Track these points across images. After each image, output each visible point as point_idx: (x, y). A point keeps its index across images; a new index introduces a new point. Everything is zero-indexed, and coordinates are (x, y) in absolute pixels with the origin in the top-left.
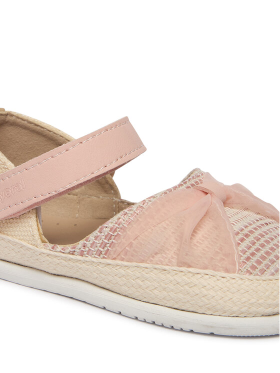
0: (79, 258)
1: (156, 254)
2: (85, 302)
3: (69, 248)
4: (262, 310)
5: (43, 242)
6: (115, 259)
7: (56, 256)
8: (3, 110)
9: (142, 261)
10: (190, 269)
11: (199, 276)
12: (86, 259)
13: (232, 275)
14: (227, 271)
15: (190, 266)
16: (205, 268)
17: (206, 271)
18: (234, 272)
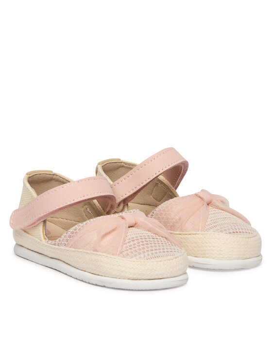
0: (57, 247)
1: (87, 245)
2: (60, 271)
3: (53, 242)
4: (131, 276)
5: (45, 239)
6: (70, 247)
7: (49, 246)
8: (52, 172)
9: (79, 249)
10: (97, 253)
11: (101, 256)
12: (60, 247)
13: (115, 257)
14: (113, 255)
15: (97, 251)
16: (105, 252)
17: (104, 254)
18: (116, 255)
